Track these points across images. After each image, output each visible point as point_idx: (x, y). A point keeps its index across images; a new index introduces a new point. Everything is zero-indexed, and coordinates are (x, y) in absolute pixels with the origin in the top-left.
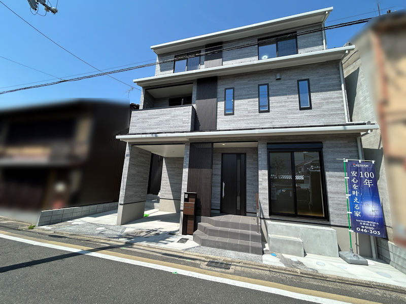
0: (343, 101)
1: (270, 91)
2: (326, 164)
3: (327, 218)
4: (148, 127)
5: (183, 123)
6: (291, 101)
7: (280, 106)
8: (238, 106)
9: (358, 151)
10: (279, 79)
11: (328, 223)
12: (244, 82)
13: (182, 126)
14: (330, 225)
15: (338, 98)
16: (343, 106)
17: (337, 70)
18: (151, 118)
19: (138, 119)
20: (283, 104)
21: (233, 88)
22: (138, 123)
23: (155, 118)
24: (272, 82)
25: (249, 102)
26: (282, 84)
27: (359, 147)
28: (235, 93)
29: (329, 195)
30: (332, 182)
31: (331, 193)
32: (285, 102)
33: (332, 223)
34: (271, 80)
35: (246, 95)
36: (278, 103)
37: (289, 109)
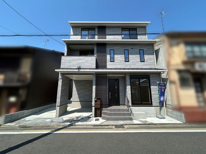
0: (155, 60)
1: (129, 53)
2: (151, 84)
3: (151, 104)
4: (72, 65)
5: (92, 64)
6: (137, 58)
7: (133, 60)
8: (116, 58)
9: (160, 79)
10: (133, 48)
11: (152, 105)
12: (118, 47)
13: (91, 66)
14: (152, 106)
15: (153, 58)
16: (155, 61)
17: (152, 47)
18: (74, 61)
19: (66, 61)
20: (134, 59)
21: (114, 50)
22: (66, 63)
23: (76, 61)
24: (130, 49)
25: (121, 56)
26: (133, 50)
27: (161, 77)
28: (115, 52)
29: (152, 95)
30: (153, 90)
31: (153, 94)
32: (135, 58)
33: (153, 105)
34: (129, 48)
35: (119, 53)
36: (132, 58)
37: (136, 61)
